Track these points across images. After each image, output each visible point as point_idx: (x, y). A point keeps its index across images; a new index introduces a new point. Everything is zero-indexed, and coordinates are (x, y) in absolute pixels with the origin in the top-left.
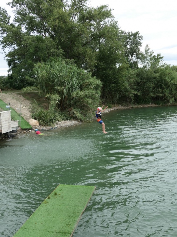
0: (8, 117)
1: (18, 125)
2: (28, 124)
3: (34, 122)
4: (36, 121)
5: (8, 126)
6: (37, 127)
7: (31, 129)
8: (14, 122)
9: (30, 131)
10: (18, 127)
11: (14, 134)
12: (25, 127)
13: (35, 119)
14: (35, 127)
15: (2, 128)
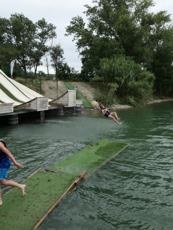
0: (74, 94)
1: (82, 104)
2: (91, 104)
3: (95, 103)
4: (97, 102)
5: (73, 102)
6: (97, 107)
7: (93, 108)
8: (79, 101)
9: (92, 109)
10: (82, 105)
11: (79, 110)
12: (88, 106)
13: (96, 101)
14: (95, 107)
15: (69, 102)
